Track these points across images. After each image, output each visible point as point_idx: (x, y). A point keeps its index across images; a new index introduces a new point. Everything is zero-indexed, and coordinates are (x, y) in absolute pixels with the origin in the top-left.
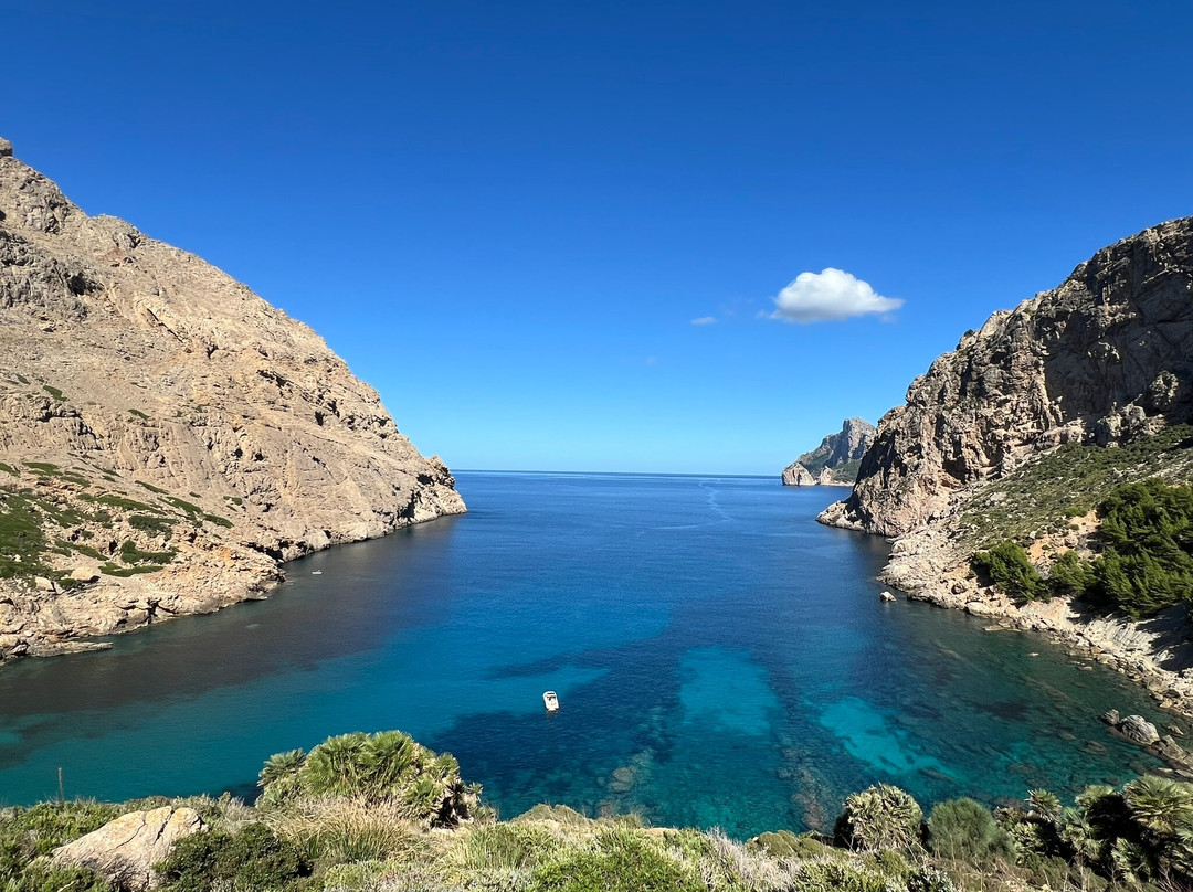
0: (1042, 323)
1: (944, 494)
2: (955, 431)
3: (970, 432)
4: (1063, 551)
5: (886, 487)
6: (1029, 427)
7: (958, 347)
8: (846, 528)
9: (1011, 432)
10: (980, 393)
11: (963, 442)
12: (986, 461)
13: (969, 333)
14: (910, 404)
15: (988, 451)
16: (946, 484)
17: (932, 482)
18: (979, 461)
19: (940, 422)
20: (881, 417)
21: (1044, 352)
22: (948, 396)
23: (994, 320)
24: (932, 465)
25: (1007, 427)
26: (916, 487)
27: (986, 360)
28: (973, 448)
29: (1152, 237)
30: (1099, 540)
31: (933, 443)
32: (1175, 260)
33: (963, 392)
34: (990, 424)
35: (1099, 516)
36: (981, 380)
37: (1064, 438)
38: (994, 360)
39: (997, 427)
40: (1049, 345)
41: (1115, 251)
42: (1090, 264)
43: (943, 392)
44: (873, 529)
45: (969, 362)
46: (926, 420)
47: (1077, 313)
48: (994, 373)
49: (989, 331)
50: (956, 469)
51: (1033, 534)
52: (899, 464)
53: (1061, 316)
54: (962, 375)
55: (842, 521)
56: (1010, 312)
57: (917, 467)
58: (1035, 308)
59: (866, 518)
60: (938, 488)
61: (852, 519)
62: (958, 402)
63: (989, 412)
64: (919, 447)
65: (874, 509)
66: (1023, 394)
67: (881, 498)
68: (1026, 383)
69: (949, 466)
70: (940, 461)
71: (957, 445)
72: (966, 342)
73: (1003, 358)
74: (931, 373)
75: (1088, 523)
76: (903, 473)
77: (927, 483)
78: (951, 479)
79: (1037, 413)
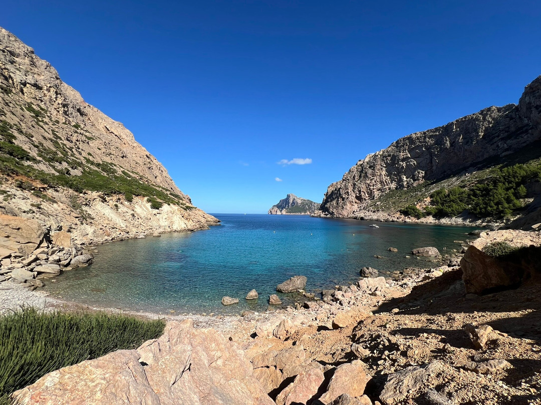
0: (383, 157)
1: (356, 205)
2: (359, 187)
3: (363, 187)
4: (424, 206)
5: (338, 204)
6: (379, 186)
7: (357, 164)
8: (325, 218)
9: (375, 187)
10: (366, 176)
11: (362, 190)
12: (367, 196)
13: (360, 161)
14: (344, 180)
15: (368, 192)
16: (356, 202)
17: (353, 202)
18: (365, 196)
19: (354, 184)
20: (329, 186)
21: (385, 166)
22: (356, 178)
23: (368, 157)
24: (352, 197)
25: (373, 186)
26: (348, 204)
27: (367, 167)
28: (364, 192)
29: (414, 136)
30: (432, 203)
31: (352, 191)
32: (420, 142)
33: (360, 177)
34: (369, 185)
35: (430, 198)
36: (366, 173)
37: (390, 189)
38: (370, 167)
39: (371, 186)
40: (386, 163)
41: (404, 139)
42: (396, 142)
43: (354, 177)
44: (335, 216)
45: (362, 168)
46: (350, 184)
47: (393, 155)
48: (370, 171)
49: (367, 160)
50: (359, 198)
51: (416, 203)
52: (342, 197)
53: (389, 156)
54: (360, 172)
55: (322, 215)
56: (374, 154)
57: (348, 198)
58: (381, 153)
59: (332, 213)
60: (354, 204)
61: (326, 215)
62: (359, 179)
63: (368, 182)
64: (348, 192)
65: (335, 211)
66: (378, 177)
67: (337, 208)
68: (379, 174)
69: (357, 197)
70: (354, 196)
71: (360, 191)
72: (359, 163)
73: (372, 167)
74: (350, 171)
75: (428, 200)
76: (343, 199)
77: (351, 202)
78: (357, 201)
79: (381, 182)
